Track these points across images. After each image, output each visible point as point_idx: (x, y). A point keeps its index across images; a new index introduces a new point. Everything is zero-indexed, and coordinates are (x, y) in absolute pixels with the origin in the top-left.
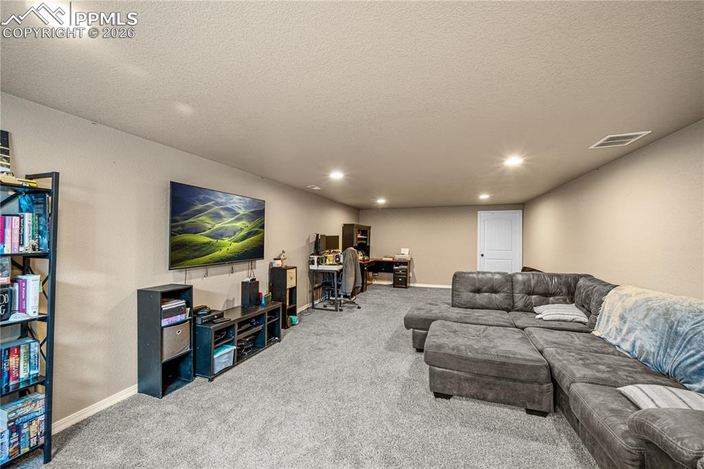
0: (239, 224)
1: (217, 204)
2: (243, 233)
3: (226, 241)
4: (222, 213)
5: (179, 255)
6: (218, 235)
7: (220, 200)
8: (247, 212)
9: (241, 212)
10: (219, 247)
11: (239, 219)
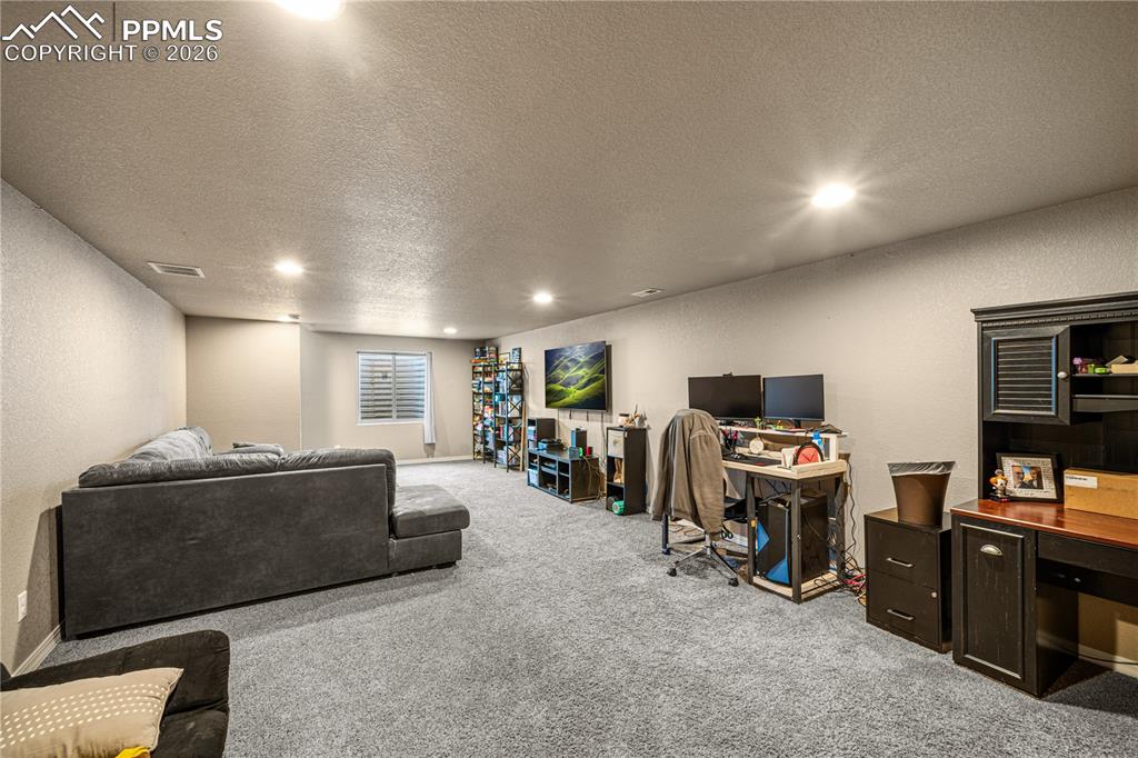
0: (581, 372)
1: (566, 357)
2: (584, 381)
3: (572, 388)
4: (569, 364)
5: (551, 398)
6: (567, 384)
7: (567, 354)
8: (587, 358)
9: (582, 360)
10: (568, 394)
11: (581, 368)
